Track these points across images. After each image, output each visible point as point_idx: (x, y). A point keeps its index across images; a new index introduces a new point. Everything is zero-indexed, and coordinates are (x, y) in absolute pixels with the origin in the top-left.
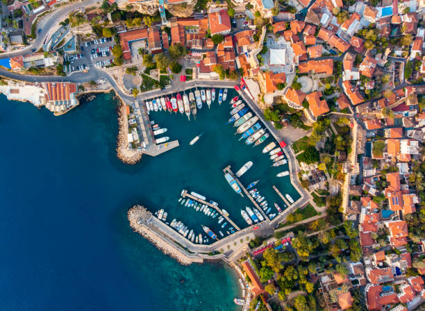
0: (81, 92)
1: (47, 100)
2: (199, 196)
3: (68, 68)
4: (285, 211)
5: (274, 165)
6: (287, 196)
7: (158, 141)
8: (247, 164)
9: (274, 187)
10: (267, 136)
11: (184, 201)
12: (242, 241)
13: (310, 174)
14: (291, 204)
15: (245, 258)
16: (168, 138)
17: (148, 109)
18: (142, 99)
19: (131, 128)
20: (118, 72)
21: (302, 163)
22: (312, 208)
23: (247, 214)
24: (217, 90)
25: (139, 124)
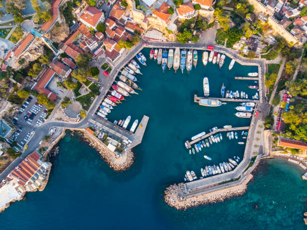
0: (45, 154)
1: (23, 184)
2: (200, 135)
3: (18, 146)
4: (260, 85)
5: (221, 66)
6: (250, 74)
7: (132, 129)
8: (204, 82)
9: (236, 78)
10: (195, 53)
11: (193, 149)
12: (258, 132)
13: (246, 47)
14: (258, 77)
15: (276, 139)
16: (137, 121)
17: (103, 116)
18: (93, 115)
19: (104, 141)
20: (58, 113)
21: (235, 46)
22: (273, 65)
23: (242, 113)
24: (135, 59)
25: (107, 132)
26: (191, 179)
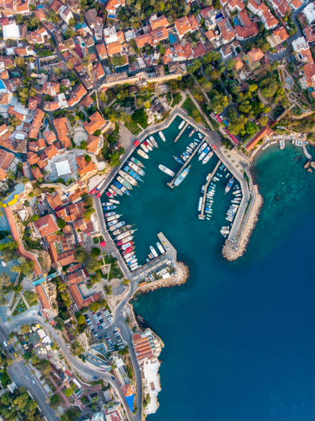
0: (138, 329)
1: (152, 356)
2: (200, 203)
3: (120, 346)
4: (194, 126)
5: (157, 146)
6: (180, 127)
7: (162, 251)
8: (162, 170)
9: (175, 141)
10: (133, 159)
11: (208, 215)
12: (229, 156)
13: (156, 113)
14: (186, 122)
15: (243, 149)
16: (158, 243)
17: (137, 267)
18: (130, 274)
19: (157, 278)
20: (112, 301)
21: (149, 122)
22: (185, 103)
23: (205, 158)
24: (105, 212)
25: (152, 272)
26: (227, 232)
